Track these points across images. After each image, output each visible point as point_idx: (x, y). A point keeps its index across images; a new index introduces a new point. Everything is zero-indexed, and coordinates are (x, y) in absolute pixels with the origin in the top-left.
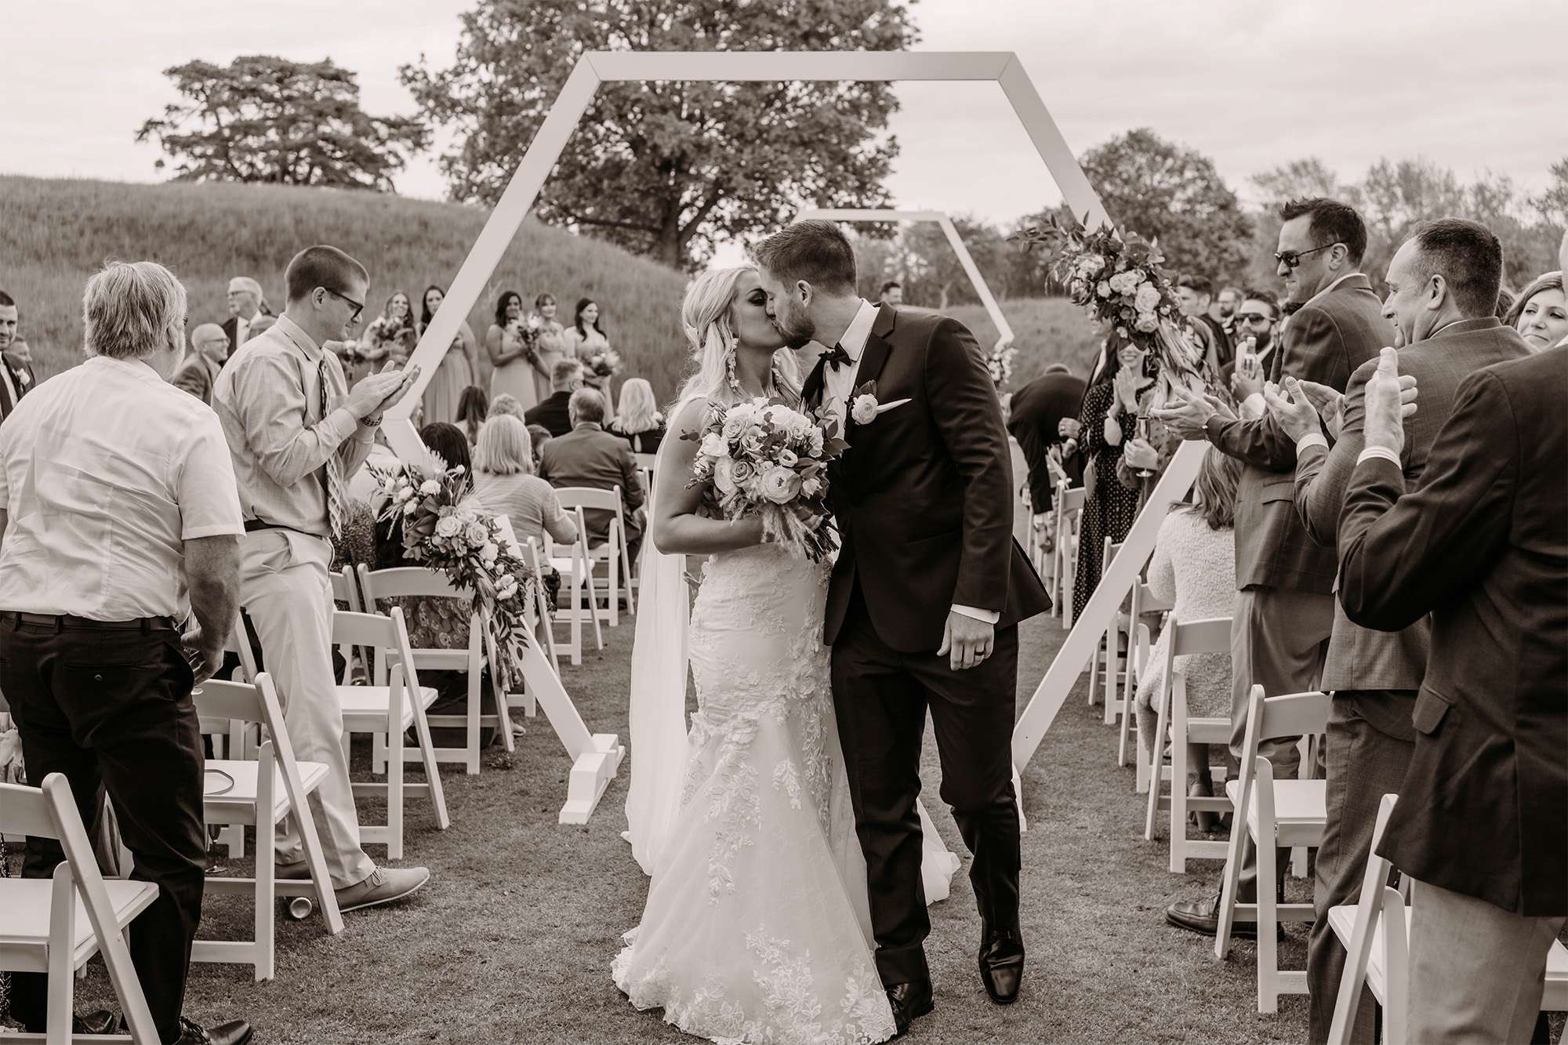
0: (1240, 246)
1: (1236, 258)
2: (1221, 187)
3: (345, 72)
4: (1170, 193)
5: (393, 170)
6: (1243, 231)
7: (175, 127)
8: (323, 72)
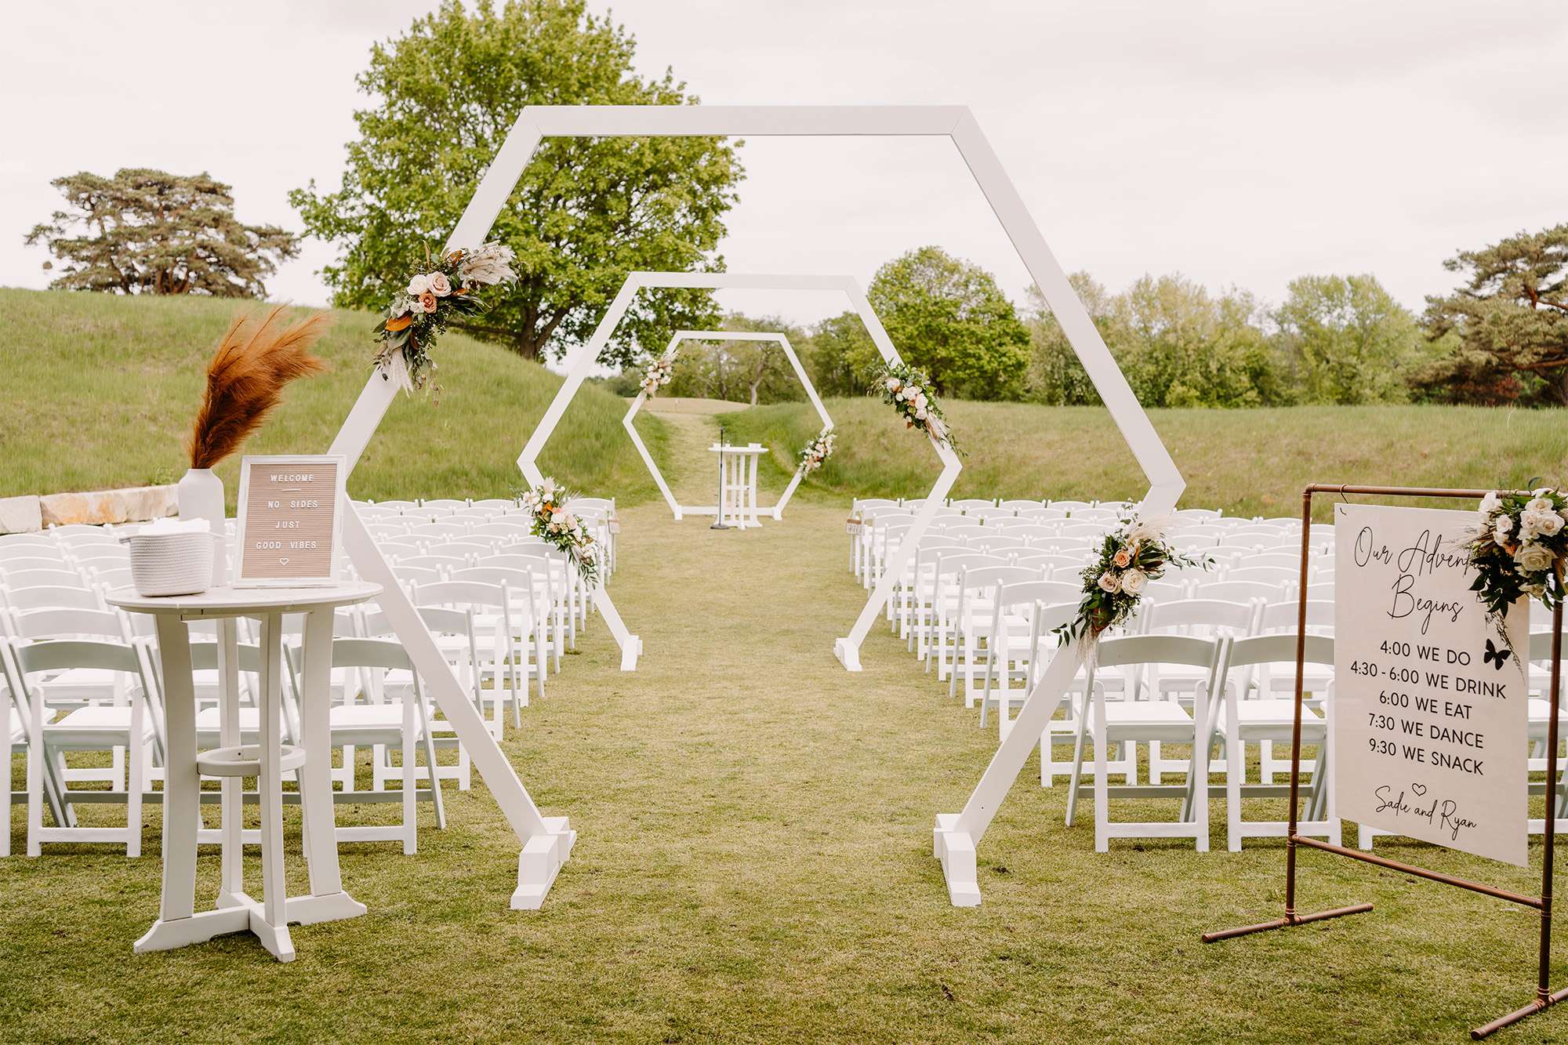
0: (1015, 351)
1: (1013, 361)
2: (1000, 299)
3: (221, 186)
4: (956, 305)
5: (264, 274)
6: (1020, 338)
7: (62, 232)
8: (201, 185)
